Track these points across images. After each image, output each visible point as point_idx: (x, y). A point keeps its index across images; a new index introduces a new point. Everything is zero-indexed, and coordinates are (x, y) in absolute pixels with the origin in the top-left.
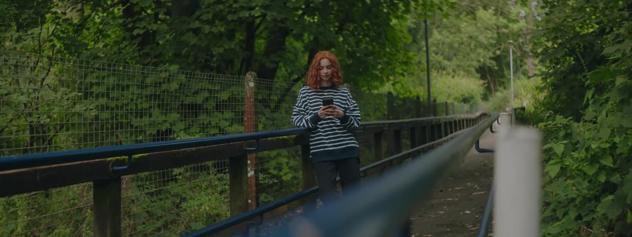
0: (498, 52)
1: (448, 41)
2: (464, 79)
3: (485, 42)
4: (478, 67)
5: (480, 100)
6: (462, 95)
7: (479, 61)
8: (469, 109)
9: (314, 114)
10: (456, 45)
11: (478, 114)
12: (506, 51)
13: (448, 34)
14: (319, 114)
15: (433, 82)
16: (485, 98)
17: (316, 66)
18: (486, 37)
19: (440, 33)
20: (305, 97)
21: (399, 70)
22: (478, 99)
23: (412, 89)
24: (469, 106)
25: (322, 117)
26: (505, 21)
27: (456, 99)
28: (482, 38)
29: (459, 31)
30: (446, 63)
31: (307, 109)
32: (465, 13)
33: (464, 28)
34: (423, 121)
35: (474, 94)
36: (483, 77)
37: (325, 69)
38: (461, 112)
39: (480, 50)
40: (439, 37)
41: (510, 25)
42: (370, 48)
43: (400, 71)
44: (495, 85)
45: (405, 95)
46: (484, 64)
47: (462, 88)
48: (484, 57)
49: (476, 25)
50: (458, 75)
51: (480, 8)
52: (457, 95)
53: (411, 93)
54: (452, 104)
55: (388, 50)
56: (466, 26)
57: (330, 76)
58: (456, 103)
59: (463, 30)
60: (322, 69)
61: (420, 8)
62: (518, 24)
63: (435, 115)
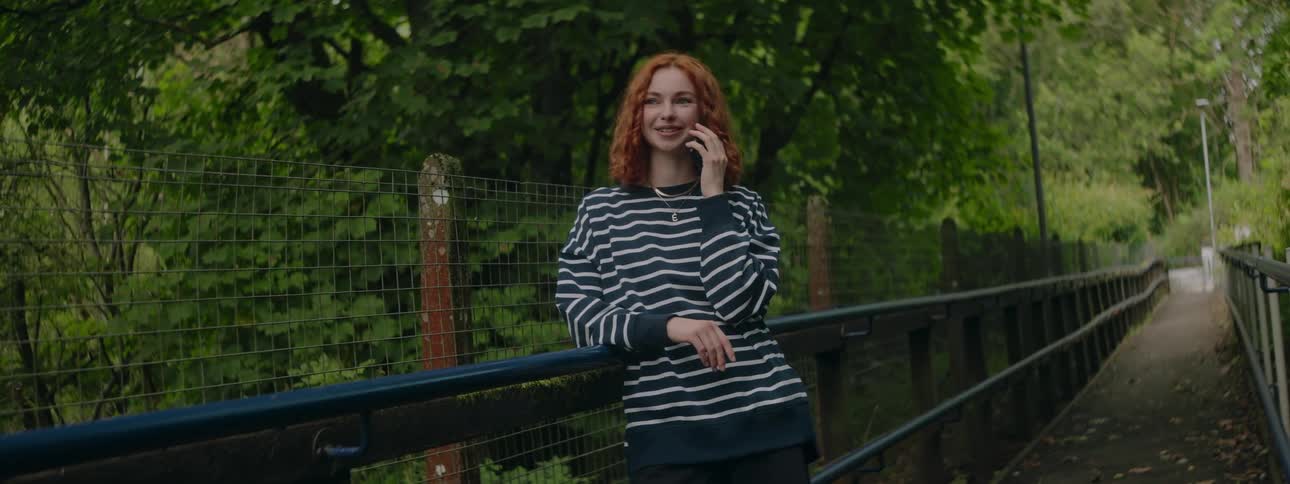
0: (1178, 126)
1: (1070, 106)
2: (1112, 188)
3: (1149, 104)
4: (1136, 161)
5: (1148, 234)
6: (1112, 224)
7: (1141, 148)
8: (1126, 254)
10: (1089, 115)
11: (1146, 265)
12: (1192, 124)
13: (1071, 92)
15: (1048, 197)
16: (1156, 229)
18: (1150, 94)
19: (1053, 89)
21: (969, 169)
22: (1144, 229)
23: (1002, 212)
24: (1126, 247)
26: (1188, 57)
27: (1099, 232)
28: (1142, 97)
29: (1093, 83)
30: (1070, 155)
32: (1101, 45)
33: (1103, 77)
34: (1032, 290)
35: (1136, 220)
36: (1148, 183)
37: (668, 103)
38: (1115, 262)
39: (1140, 123)
40: (1051, 98)
41: (1199, 64)
42: (897, 119)
43: (973, 172)
44: (1172, 200)
45: (989, 229)
46: (1151, 153)
47: (1110, 208)
48: (1151, 135)
49: (1126, 68)
50: (1099, 181)
51: (1135, 32)
52: (1102, 224)
53: (1001, 223)
54: (1093, 245)
55: (940, 122)
56: (1108, 72)
58: (1100, 243)
59: (1101, 80)
61: (1007, 17)
62: (1213, 63)
63: (1059, 272)
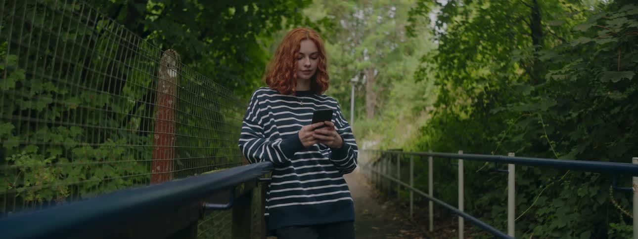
0: (342, 89)
9: (283, 137)
12: (348, 90)
14: (301, 137)
17: (292, 51)
20: (264, 106)
25: (305, 144)
26: (352, 57)
31: (267, 128)
37: (307, 58)
51: (328, 42)
57: (314, 72)
60: (300, 59)
